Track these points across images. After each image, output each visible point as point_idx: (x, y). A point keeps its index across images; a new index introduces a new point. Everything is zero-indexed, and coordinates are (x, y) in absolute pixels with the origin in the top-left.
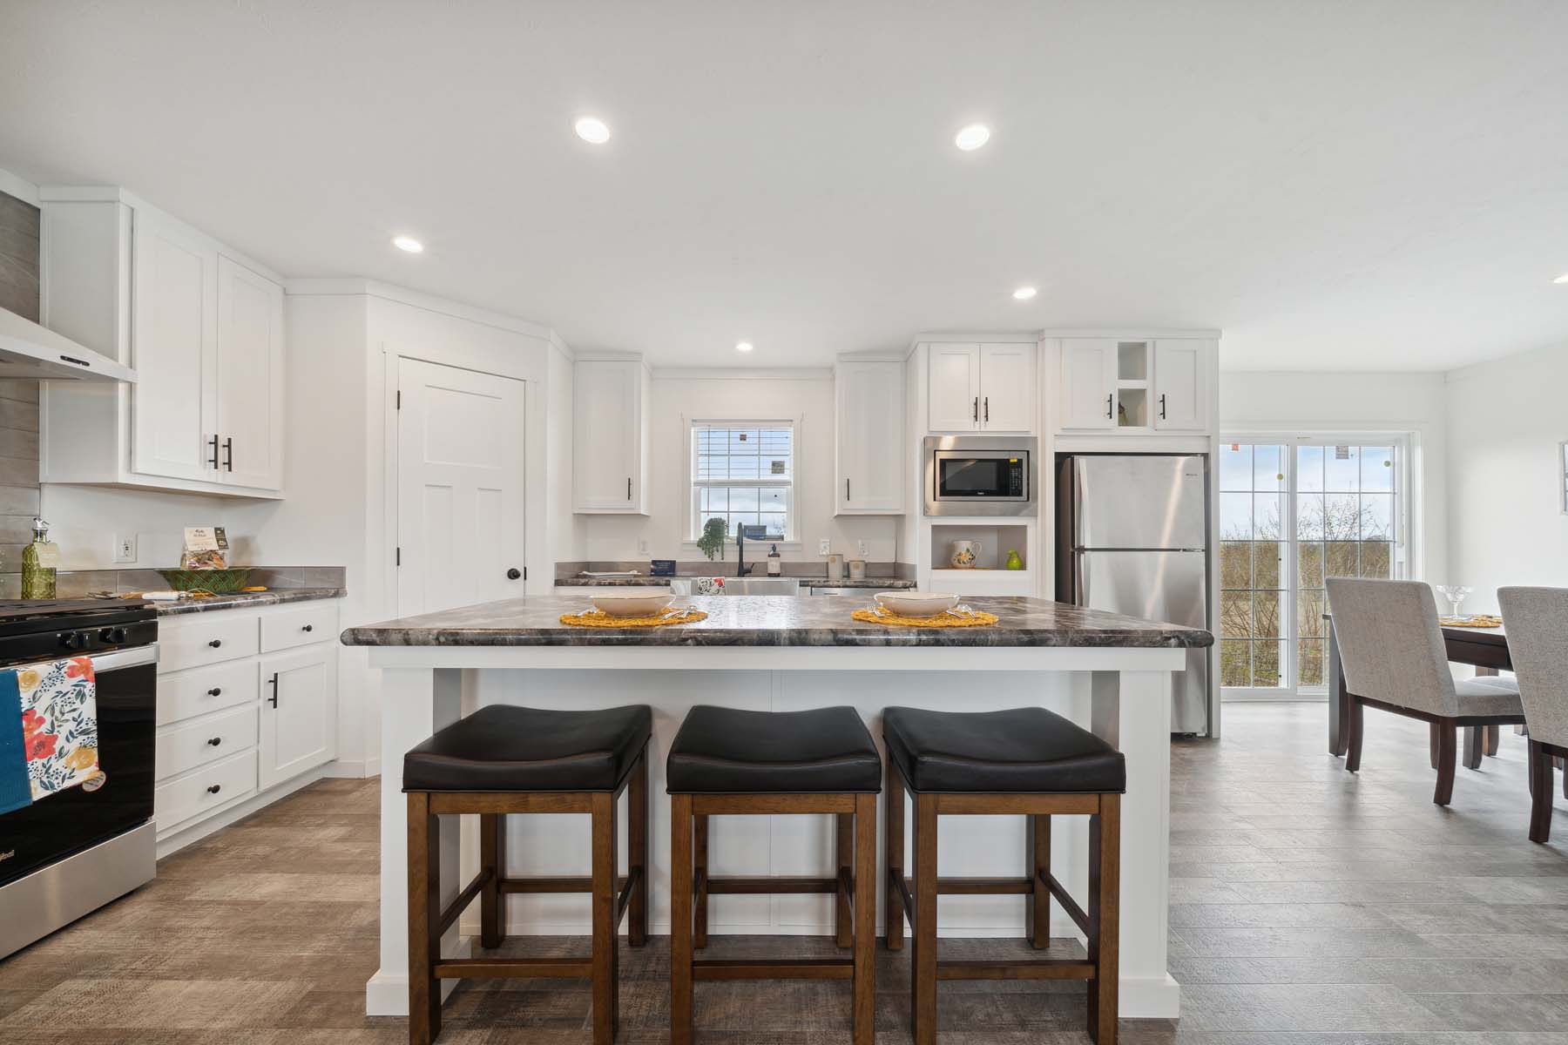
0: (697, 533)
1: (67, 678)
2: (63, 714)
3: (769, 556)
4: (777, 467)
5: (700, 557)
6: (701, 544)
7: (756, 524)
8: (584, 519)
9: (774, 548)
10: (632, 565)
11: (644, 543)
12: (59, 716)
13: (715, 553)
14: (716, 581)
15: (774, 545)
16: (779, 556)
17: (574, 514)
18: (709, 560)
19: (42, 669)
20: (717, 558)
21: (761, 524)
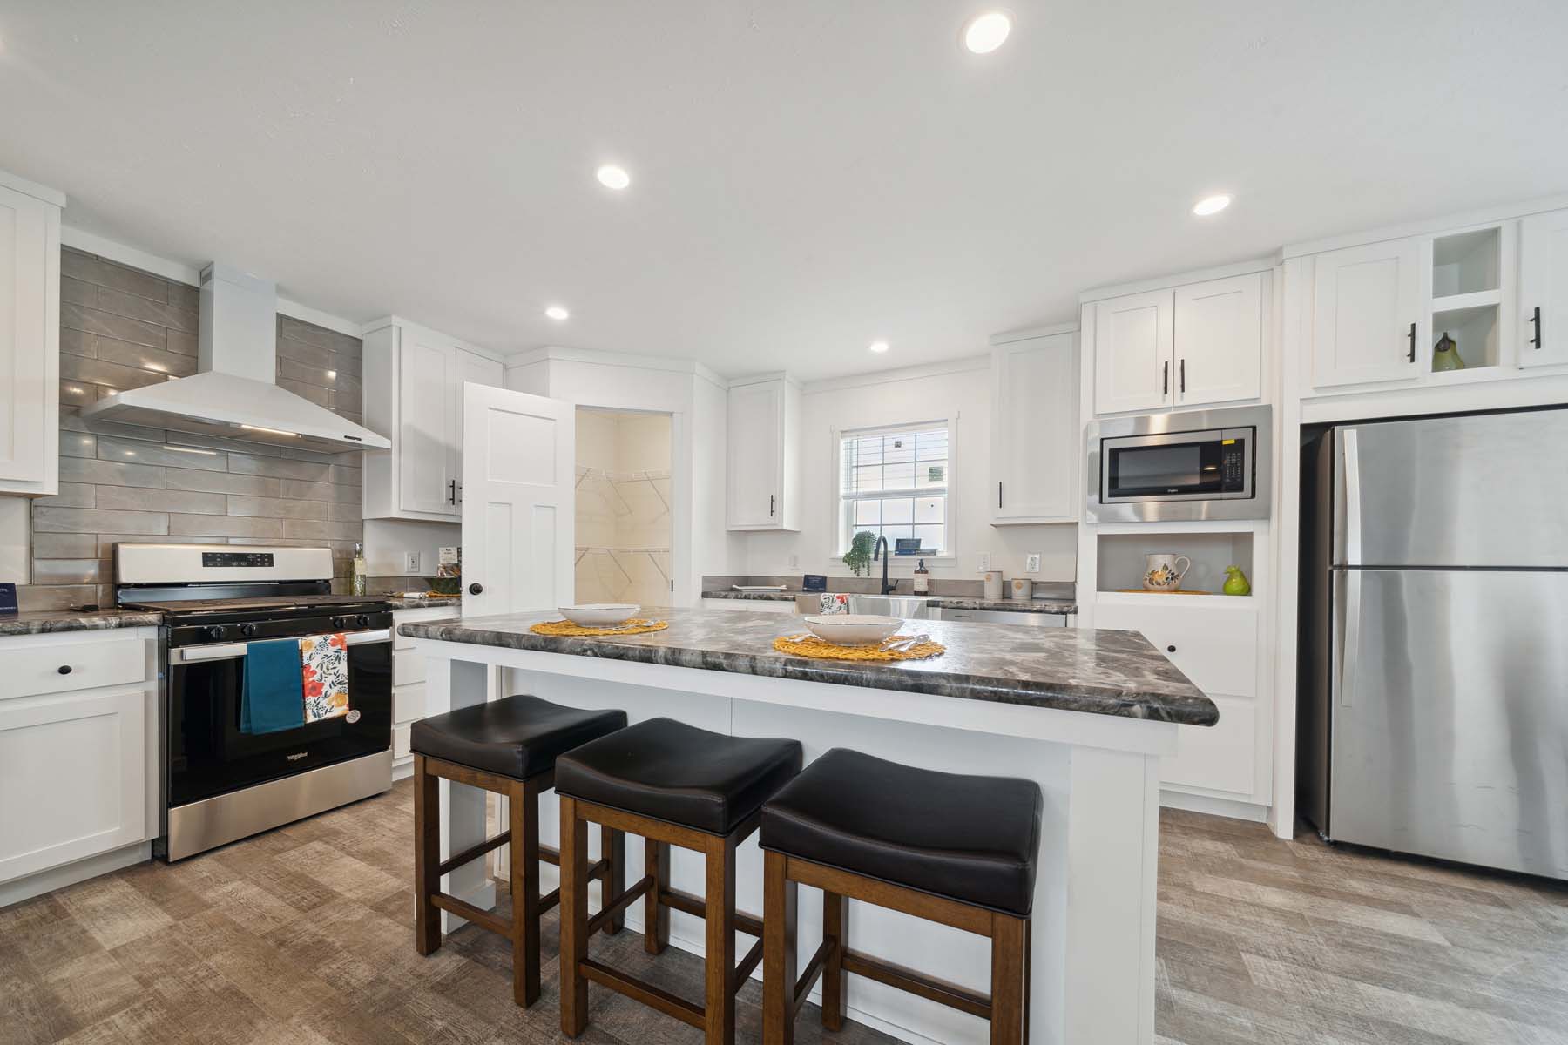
0: (844, 548)
1: (330, 647)
2: (328, 670)
3: (916, 572)
4: (935, 473)
5: (846, 572)
6: (848, 559)
7: (911, 538)
8: (740, 537)
9: (921, 564)
10: (782, 580)
11: (796, 558)
12: (326, 671)
13: (861, 568)
14: (838, 597)
15: (921, 560)
16: (926, 572)
17: (728, 531)
18: (855, 576)
19: (316, 639)
20: (864, 574)
21: (915, 538)
